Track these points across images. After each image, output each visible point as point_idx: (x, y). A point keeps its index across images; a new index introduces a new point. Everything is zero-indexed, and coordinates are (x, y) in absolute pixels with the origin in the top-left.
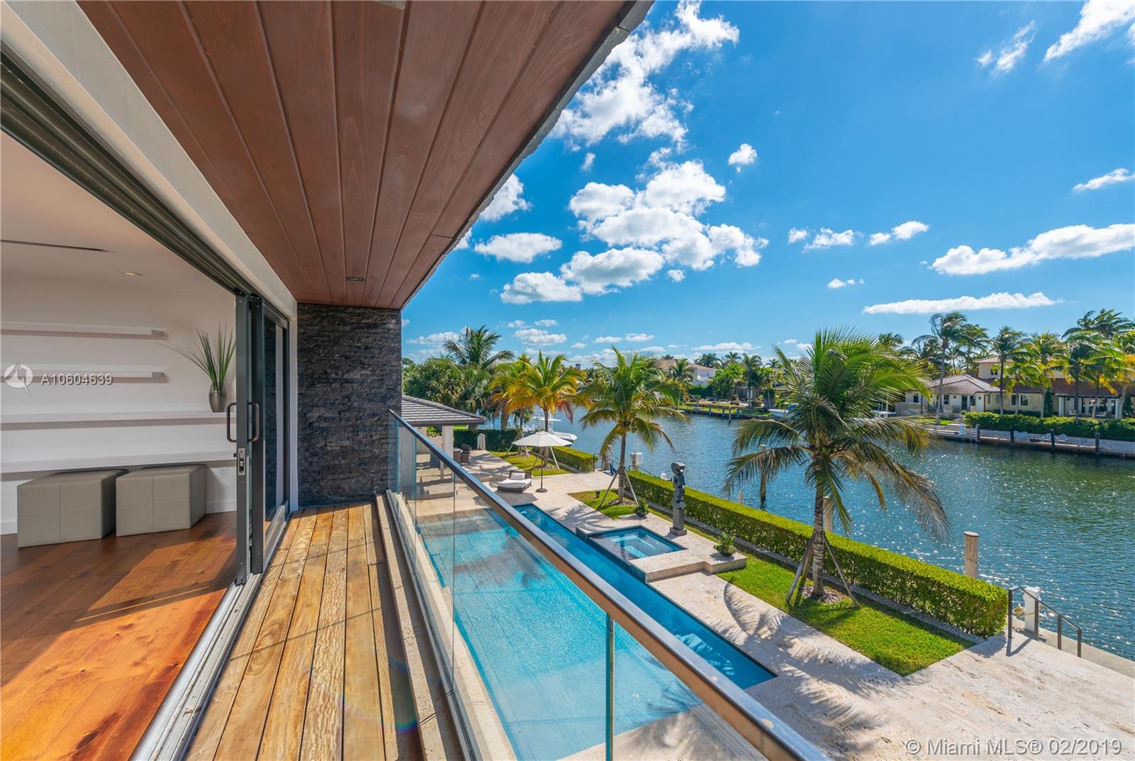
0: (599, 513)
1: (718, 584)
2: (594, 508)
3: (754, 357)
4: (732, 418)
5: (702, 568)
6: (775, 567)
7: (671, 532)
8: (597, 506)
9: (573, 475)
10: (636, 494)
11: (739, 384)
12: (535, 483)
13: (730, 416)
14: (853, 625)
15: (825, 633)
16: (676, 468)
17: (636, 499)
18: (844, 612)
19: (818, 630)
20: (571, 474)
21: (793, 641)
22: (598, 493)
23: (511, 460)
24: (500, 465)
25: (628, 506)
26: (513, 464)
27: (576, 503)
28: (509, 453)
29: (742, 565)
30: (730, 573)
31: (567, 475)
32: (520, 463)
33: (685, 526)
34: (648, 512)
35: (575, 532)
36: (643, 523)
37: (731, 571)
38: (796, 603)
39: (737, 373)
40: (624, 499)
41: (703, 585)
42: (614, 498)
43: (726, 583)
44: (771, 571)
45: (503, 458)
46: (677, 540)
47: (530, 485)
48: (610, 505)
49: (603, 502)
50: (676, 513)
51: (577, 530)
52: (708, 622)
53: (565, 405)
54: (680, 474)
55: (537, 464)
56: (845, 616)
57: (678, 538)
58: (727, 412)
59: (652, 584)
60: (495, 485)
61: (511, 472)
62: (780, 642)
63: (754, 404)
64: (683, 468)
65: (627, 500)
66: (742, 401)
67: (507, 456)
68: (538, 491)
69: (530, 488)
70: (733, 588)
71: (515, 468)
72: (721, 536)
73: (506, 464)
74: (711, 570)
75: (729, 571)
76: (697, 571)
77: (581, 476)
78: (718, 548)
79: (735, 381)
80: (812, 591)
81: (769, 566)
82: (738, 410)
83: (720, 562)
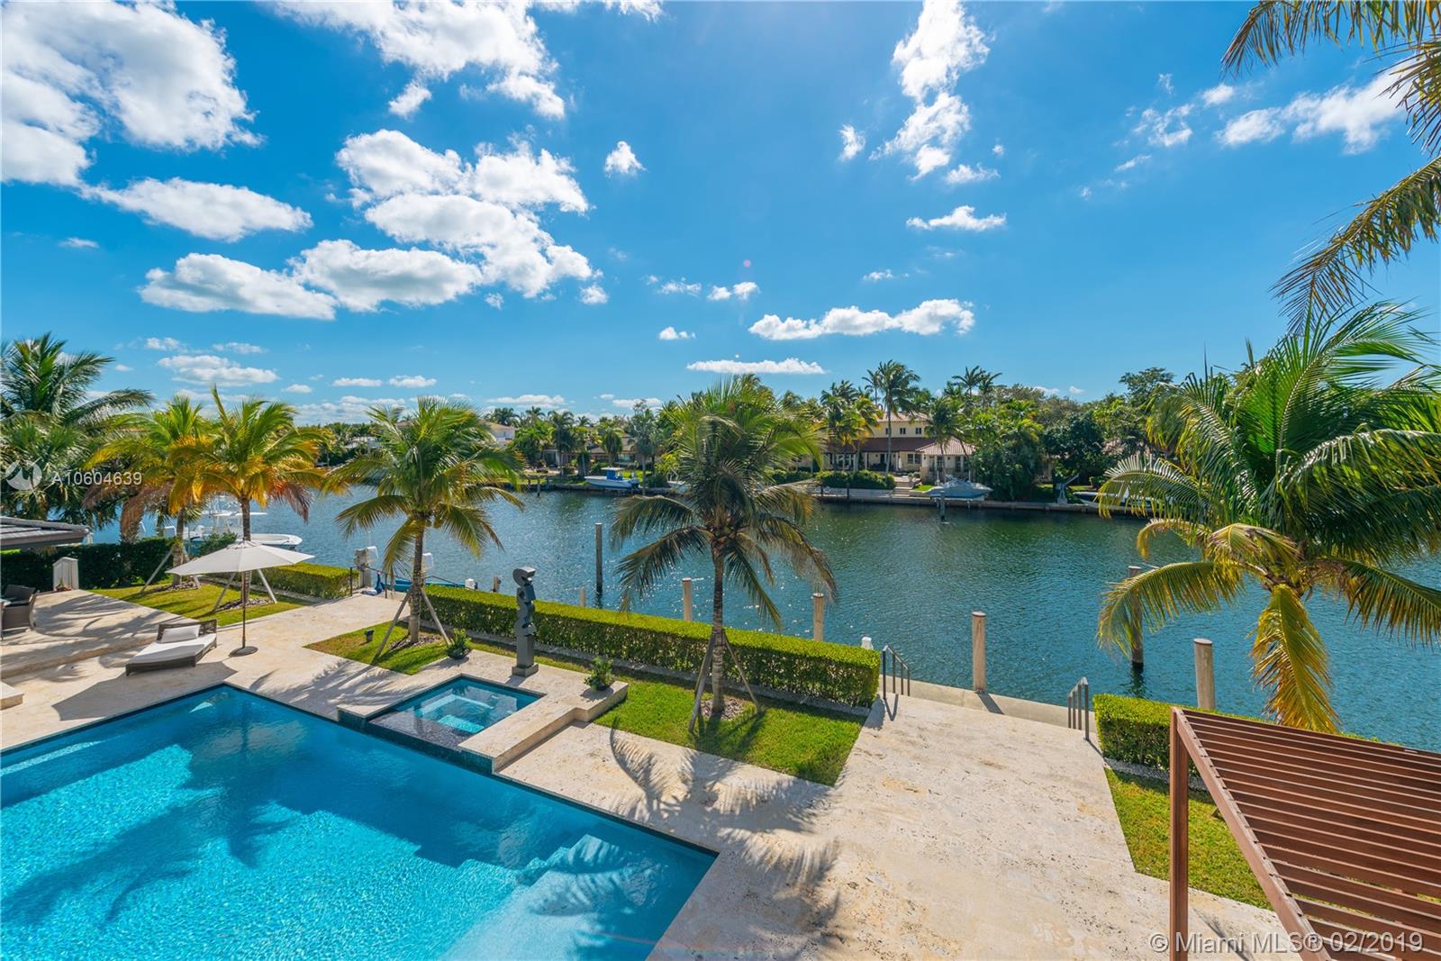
0: (377, 670)
1: (598, 735)
2: (365, 662)
3: (565, 414)
4: (542, 490)
5: (575, 719)
6: (663, 687)
7: (514, 674)
8: (371, 658)
9: (311, 608)
10: (442, 622)
11: (546, 446)
12: (228, 638)
13: (539, 488)
14: (766, 738)
15: (744, 760)
16: (521, 577)
17: (443, 631)
18: (750, 724)
19: (736, 760)
20: (306, 608)
21: (716, 788)
22: (369, 634)
23: (154, 600)
24: (128, 615)
25: (428, 644)
26: (162, 607)
27: (329, 661)
28: (149, 588)
29: (622, 697)
30: (611, 712)
31: (296, 611)
32: (177, 603)
33: (536, 658)
34: (470, 650)
35: (336, 718)
36: (464, 669)
37: (611, 709)
38: (701, 731)
39: (544, 433)
40: (420, 633)
41: (582, 746)
42: (400, 636)
43: (610, 730)
44: (658, 694)
45: (133, 599)
46: (526, 684)
47: (214, 644)
48: (395, 650)
49: (382, 649)
50: (521, 642)
51: (341, 712)
52: (606, 806)
53: (293, 489)
54: (528, 584)
55: (225, 600)
56: (754, 729)
57: (528, 679)
58: (534, 482)
59: (505, 773)
60: (118, 660)
61: (162, 627)
62: (701, 796)
63: (567, 471)
64: (532, 574)
65: (425, 635)
66: (551, 469)
67: (143, 594)
68: (235, 654)
69: (214, 650)
70: (621, 735)
71: (167, 616)
72: (594, 663)
73: (143, 611)
74: (587, 717)
75: (608, 711)
76: (567, 726)
77: (326, 608)
78: (590, 682)
79: (542, 442)
80: (711, 707)
81: (652, 687)
82: (547, 479)
83: (597, 702)
